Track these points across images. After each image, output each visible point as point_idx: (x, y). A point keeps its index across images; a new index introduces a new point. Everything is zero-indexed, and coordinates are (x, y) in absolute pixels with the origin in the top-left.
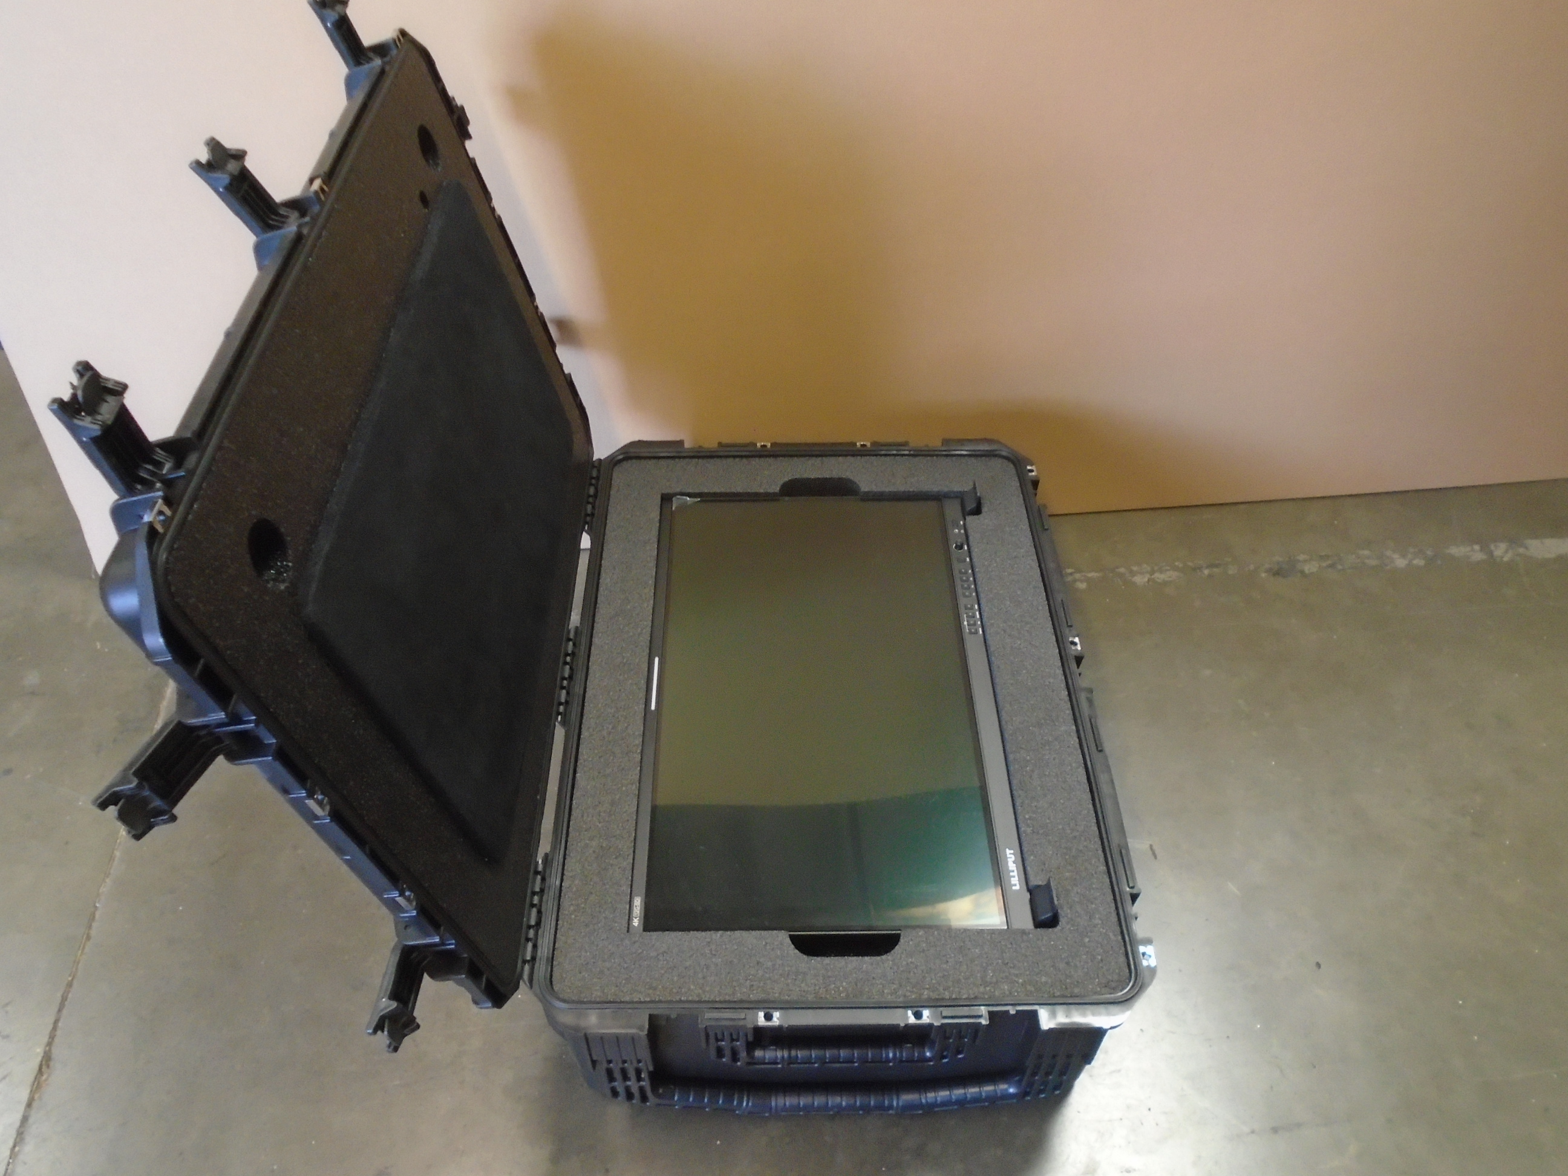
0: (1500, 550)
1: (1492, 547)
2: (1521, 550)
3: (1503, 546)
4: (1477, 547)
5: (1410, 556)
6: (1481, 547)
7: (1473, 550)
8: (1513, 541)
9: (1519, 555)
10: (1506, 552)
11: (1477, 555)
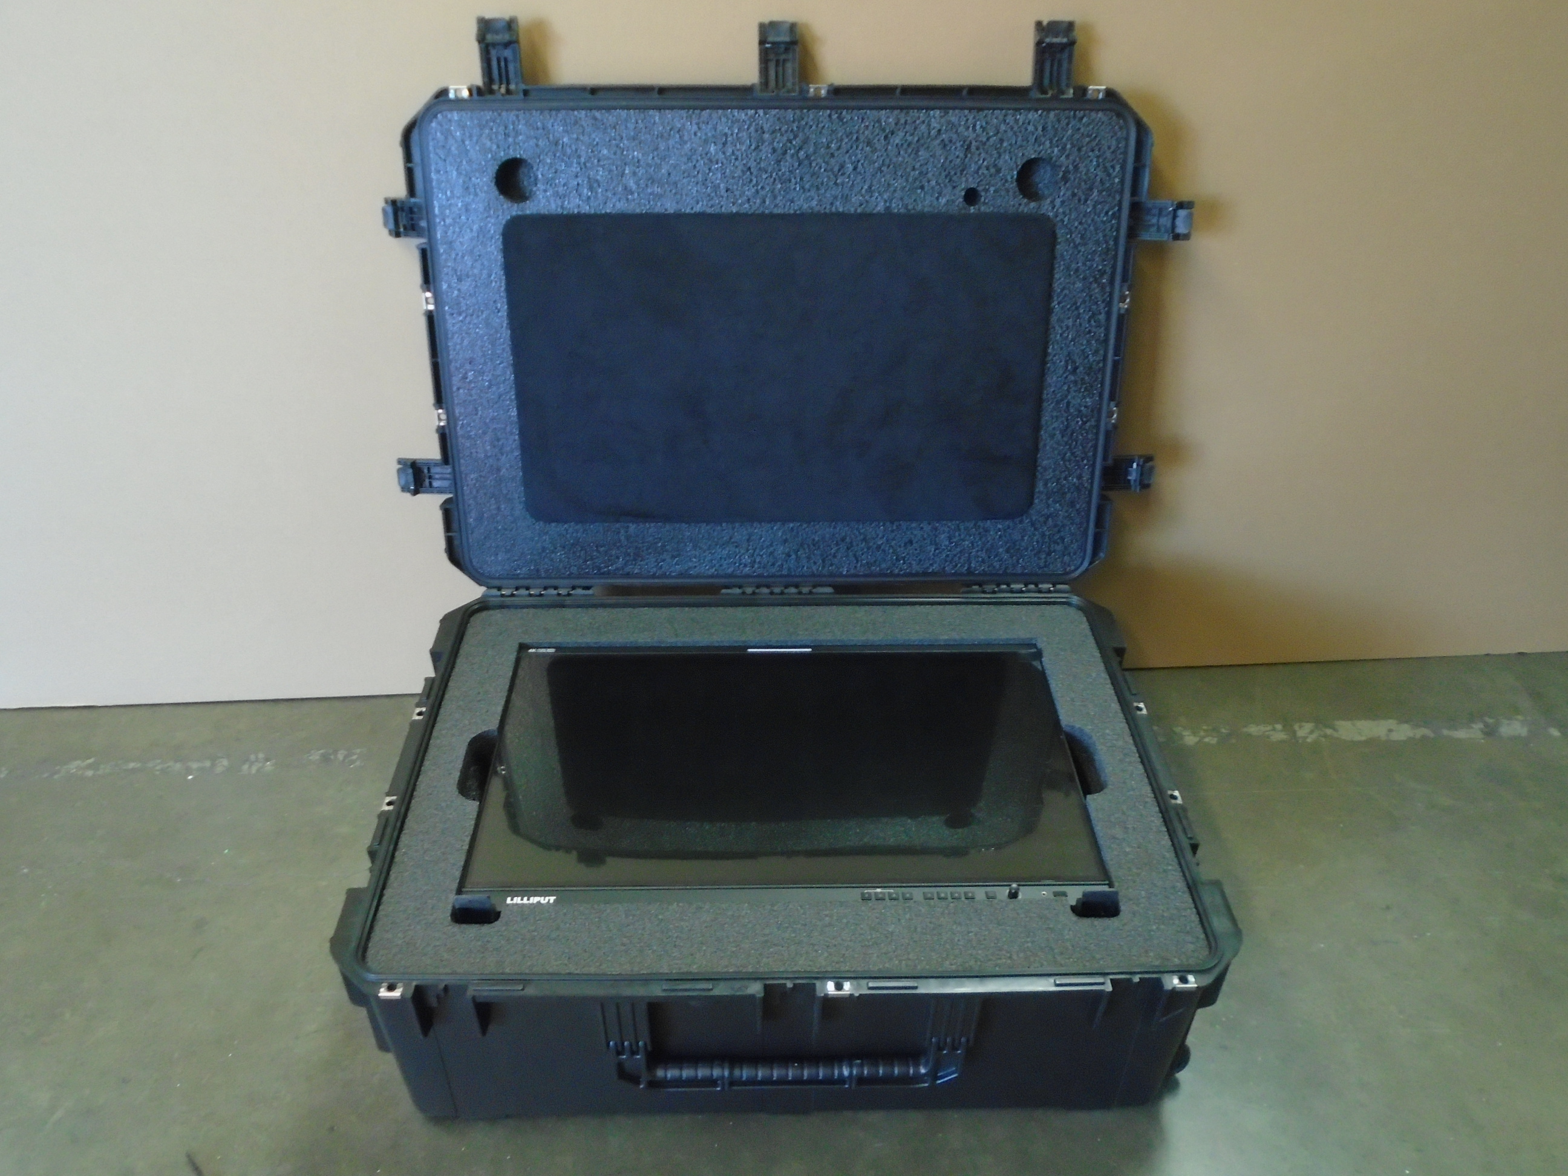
0: (1305, 731)
1: (1296, 727)
2: (1329, 731)
3: (1308, 726)
4: (1279, 727)
5: (1202, 733)
6: (1284, 727)
7: (1274, 729)
8: (1320, 722)
9: (1325, 736)
10: (1312, 732)
11: (1279, 735)
